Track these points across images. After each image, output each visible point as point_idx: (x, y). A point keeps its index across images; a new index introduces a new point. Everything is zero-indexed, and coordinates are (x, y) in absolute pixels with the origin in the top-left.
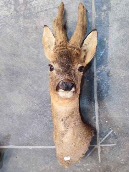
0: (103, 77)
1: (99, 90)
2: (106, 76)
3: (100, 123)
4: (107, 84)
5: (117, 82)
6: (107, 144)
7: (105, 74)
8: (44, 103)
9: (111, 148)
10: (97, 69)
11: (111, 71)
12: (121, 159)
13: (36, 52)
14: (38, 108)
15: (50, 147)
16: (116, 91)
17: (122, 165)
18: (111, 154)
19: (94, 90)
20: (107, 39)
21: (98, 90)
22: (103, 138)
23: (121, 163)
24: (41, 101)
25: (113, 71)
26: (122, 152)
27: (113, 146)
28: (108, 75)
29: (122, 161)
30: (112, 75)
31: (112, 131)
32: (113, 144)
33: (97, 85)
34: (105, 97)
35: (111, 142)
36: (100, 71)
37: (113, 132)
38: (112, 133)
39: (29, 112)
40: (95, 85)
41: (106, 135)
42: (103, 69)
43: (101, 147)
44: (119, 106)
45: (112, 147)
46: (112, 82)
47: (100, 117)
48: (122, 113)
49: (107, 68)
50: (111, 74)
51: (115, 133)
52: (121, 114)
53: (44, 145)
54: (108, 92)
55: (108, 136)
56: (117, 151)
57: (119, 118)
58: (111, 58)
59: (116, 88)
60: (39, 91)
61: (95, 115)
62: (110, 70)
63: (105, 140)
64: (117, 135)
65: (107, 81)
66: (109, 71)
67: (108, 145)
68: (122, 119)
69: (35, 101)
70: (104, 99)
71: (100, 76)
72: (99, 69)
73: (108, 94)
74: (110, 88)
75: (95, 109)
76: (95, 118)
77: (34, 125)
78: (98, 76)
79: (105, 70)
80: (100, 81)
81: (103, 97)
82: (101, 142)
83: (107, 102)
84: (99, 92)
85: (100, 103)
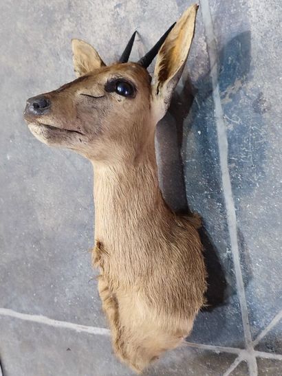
0: (242, 118)
1: (234, 162)
2: (251, 110)
3: (247, 274)
4: (257, 139)
6: (276, 352)
7: (246, 106)
10: (223, 93)
11: (265, 95)
19: (218, 161)
21: (230, 161)
25: (273, 93)
28: (257, 111)
30: (269, 108)
33: (227, 144)
34: (255, 185)
36: (230, 97)
40: (220, 148)
42: (240, 88)
43: (258, 361)
46: (274, 130)
47: (245, 253)
49: (251, 84)
50: (265, 105)
54: (264, 165)
58: (262, 47)
61: (230, 248)
62: (262, 91)
65: (256, 130)
66: (260, 94)
70: (252, 190)
71: (234, 115)
72: (226, 93)
73: (263, 173)
74: (266, 152)
75: (230, 225)
76: (231, 254)
77: (81, 267)
78: (226, 117)
79: (245, 93)
80: (233, 132)
81: (249, 183)
82: (256, 342)
83: (263, 201)
84: (235, 168)
85: (240, 207)
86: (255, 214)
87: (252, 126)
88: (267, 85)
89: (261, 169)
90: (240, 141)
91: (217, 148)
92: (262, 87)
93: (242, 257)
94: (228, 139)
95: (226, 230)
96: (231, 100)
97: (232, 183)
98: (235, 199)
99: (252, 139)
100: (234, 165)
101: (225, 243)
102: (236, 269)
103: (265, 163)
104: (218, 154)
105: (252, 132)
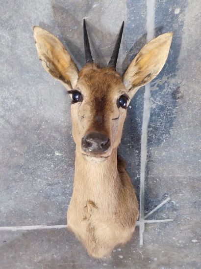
0: (163, 101)
1: (152, 127)
2: (170, 97)
3: (148, 187)
4: (170, 115)
5: (192, 110)
6: (157, 219)
7: (167, 94)
8: (35, 152)
9: (164, 225)
10: (153, 83)
11: (181, 88)
12: (178, 241)
13: (8, 37)
14: (22, 162)
15: (51, 227)
16: (187, 129)
17: (180, 248)
18: (163, 234)
19: (141, 126)
20: (181, 12)
21: (149, 127)
22: (151, 210)
23: (177, 246)
24: (29, 148)
25: (186, 88)
26: (181, 230)
27: (168, 222)
29: (180, 244)
30: (182, 97)
31: (168, 199)
32: (168, 218)
33: (149, 116)
34: (163, 141)
35: (164, 216)
36: (158, 86)
37: (170, 200)
38: (169, 202)
39: (4, 169)
40: (144, 118)
41: (156, 206)
42: (166, 82)
43: (146, 224)
44: (188, 157)
45: (166, 224)
46: (182, 111)
47: (149, 176)
48: (191, 169)
49: (173, 81)
50: (180, 95)
51: (174, 202)
52: (190, 171)
53: (38, 225)
55: (160, 208)
56: (173, 229)
57: (184, 178)
59: (187, 124)
60: (21, 127)
61: (139, 174)
62: (180, 85)
63: (153, 213)
64: (178, 205)
65: (170, 109)
66: (179, 87)
67: (158, 221)
68: (190, 179)
69: (15, 149)
70: (160, 143)
71: (158, 99)
72: (155, 83)
73: (169, 134)
74: (174, 123)
75: (141, 162)
76: (140, 177)
77: (17, 193)
78: (152, 99)
79: (168, 85)
80: (155, 109)
81: (159, 140)
82: (146, 217)
83: (166, 150)
84: (152, 131)
85: (150, 152)
86: (160, 156)
87: (169, 106)
88: (184, 82)
89: (169, 132)
90: (159, 115)
91: (141, 118)
92: (181, 83)
93: (146, 179)
94: (151, 113)
95: (139, 165)
96: (158, 88)
97: (148, 139)
98: (148, 148)
99: (167, 114)
100: (152, 129)
101: (137, 172)
102: (141, 185)
103: (172, 129)
104: (142, 122)
105: (168, 110)
